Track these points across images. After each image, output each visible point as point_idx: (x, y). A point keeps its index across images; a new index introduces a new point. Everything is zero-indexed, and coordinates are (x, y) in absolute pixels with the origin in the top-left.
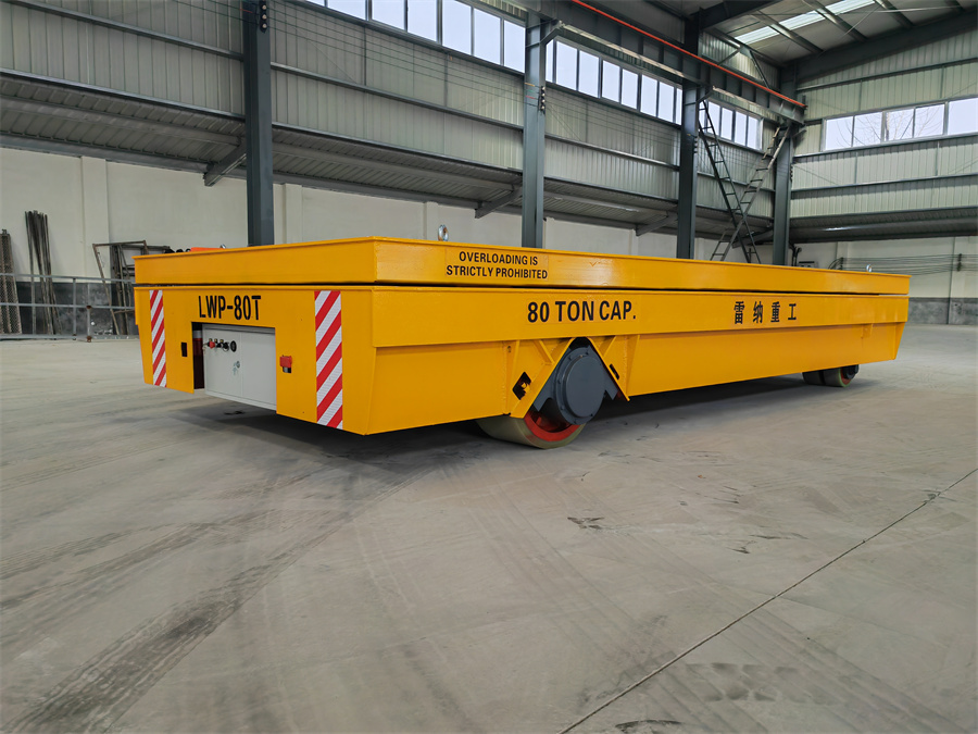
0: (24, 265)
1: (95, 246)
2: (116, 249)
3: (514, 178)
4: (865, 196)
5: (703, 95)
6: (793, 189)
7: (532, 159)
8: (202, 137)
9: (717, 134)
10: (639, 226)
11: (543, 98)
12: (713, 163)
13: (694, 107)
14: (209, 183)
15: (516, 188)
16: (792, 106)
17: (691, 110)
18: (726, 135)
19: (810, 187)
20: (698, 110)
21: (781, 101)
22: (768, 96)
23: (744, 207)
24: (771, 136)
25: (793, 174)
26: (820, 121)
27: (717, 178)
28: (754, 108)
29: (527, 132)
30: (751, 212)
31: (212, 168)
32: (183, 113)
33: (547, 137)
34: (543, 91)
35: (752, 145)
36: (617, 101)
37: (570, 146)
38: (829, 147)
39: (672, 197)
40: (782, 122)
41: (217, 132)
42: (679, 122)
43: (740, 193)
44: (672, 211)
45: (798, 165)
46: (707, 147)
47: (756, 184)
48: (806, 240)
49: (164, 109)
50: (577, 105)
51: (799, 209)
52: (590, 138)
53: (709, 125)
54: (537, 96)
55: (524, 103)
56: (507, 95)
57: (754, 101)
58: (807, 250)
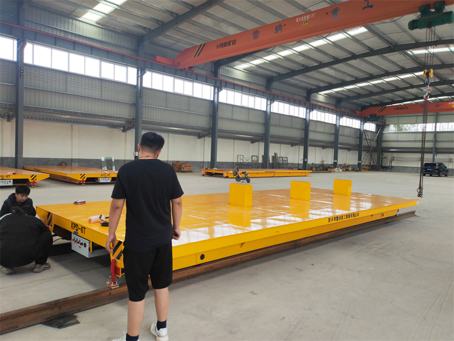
5: (364, 122)
6: (383, 140)
10: (349, 149)
12: (365, 136)
16: (382, 122)
17: (362, 125)
18: (368, 129)
23: (372, 145)
24: (377, 128)
26: (389, 125)
27: (366, 139)
31: (293, 145)
35: (373, 130)
39: (358, 144)
40: (380, 125)
42: (359, 128)
43: (371, 142)
48: (385, 152)
58: (385, 155)
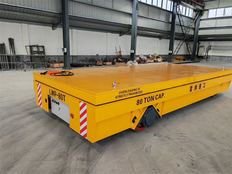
0: (9, 51)
1: (26, 46)
2: (31, 47)
3: (130, 27)
4: (218, 30)
5: (178, 4)
6: (200, 27)
7: (134, 22)
8: (51, 19)
9: (181, 13)
10: (160, 37)
11: (137, 6)
12: (180, 21)
13: (176, 7)
14: (53, 29)
15: (130, 29)
16: (201, 6)
17: (175, 7)
18: (184, 14)
19: (204, 27)
20: (177, 7)
21: (198, 5)
22: (195, 3)
23: (187, 33)
24: (195, 13)
25: (200, 24)
26: (208, 10)
27: (181, 25)
28: (191, 6)
29: (133, 15)
30: (189, 34)
31: (54, 26)
32: (46, 13)
33: (138, 16)
34: (137, 4)
35: (190, 16)
36: (156, 5)
37: (144, 18)
38: (210, 17)
39: (169, 31)
40: (198, 10)
41: (55, 17)
42: (172, 11)
43: (186, 28)
44: (169, 34)
45: (201, 21)
46: (179, 17)
47: (190, 26)
48: (202, 41)
49: (42, 12)
50: (146, 7)
51: (201, 33)
52: (149, 16)
53: (179, 11)
54: (136, 5)
55: (133, 7)
56: (128, 5)
57: (191, 5)
58: (202, 43)
